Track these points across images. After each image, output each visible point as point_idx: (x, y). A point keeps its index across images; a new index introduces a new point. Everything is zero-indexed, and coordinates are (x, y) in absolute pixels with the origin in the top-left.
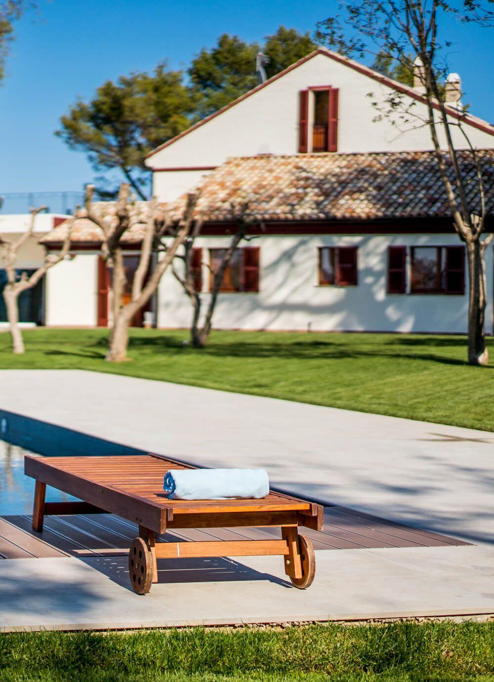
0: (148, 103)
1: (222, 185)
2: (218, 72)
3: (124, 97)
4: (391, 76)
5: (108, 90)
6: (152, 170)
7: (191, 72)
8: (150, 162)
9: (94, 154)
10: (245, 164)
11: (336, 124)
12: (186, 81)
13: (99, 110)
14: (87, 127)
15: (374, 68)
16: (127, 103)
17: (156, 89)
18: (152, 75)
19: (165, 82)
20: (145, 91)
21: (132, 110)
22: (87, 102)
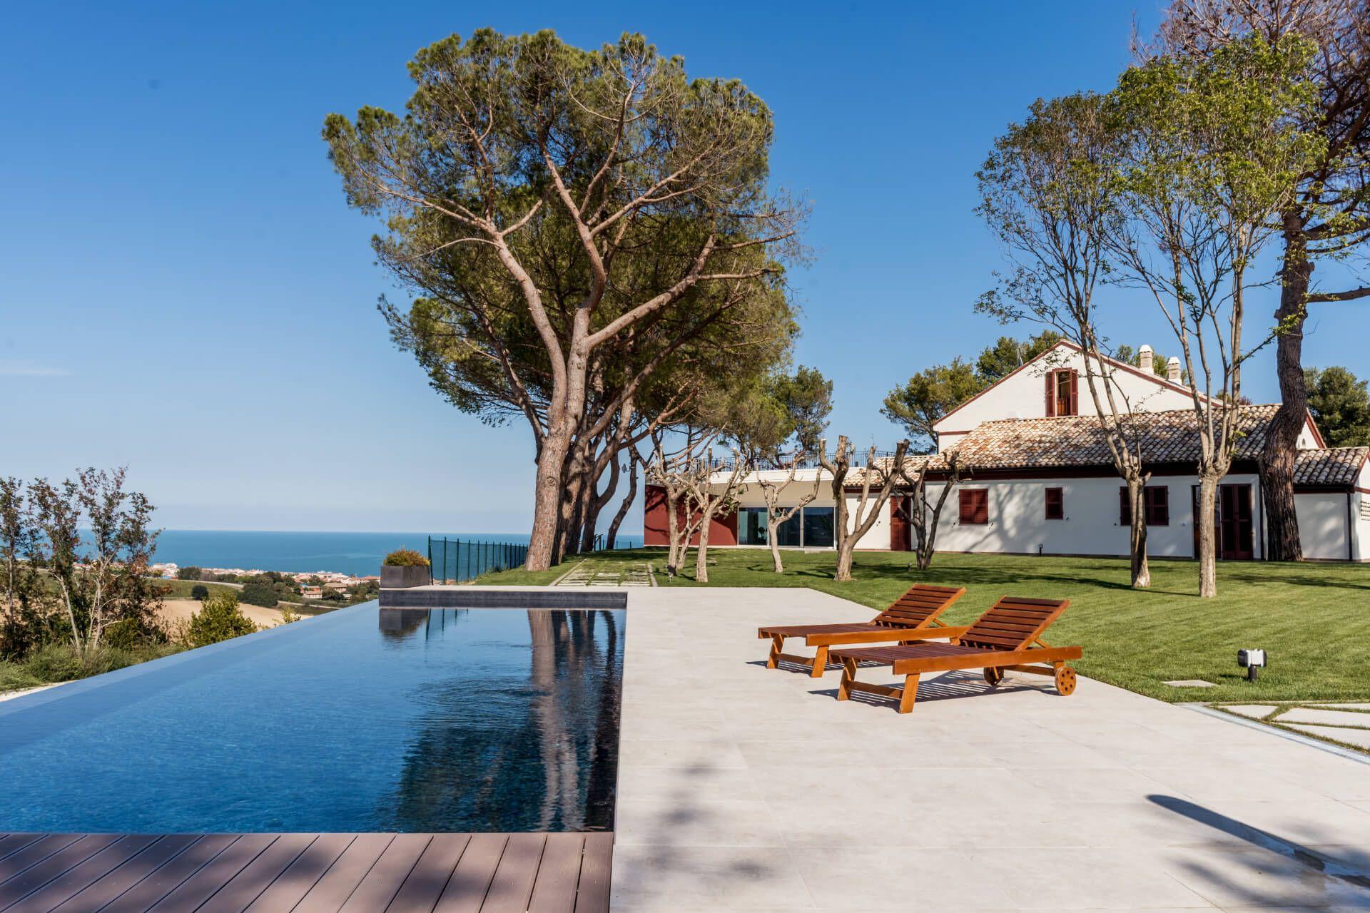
0: (947, 387)
1: (975, 442)
2: (998, 364)
3: (928, 384)
4: (1131, 364)
5: (917, 380)
6: (938, 434)
7: (978, 365)
8: (936, 428)
9: (909, 425)
10: (994, 427)
11: (1075, 397)
12: (975, 371)
13: (911, 394)
14: (904, 407)
15: (1118, 358)
16: (930, 388)
17: (952, 378)
18: (949, 368)
19: (959, 373)
20: (944, 379)
21: (934, 393)
22: (903, 389)
